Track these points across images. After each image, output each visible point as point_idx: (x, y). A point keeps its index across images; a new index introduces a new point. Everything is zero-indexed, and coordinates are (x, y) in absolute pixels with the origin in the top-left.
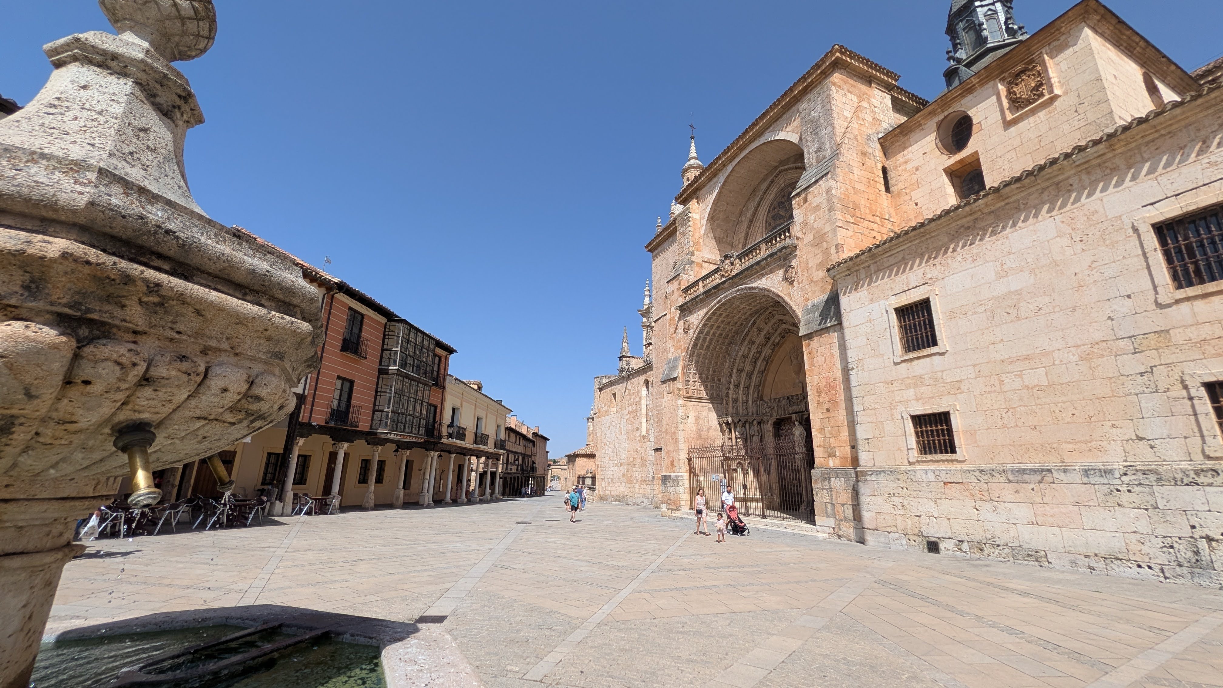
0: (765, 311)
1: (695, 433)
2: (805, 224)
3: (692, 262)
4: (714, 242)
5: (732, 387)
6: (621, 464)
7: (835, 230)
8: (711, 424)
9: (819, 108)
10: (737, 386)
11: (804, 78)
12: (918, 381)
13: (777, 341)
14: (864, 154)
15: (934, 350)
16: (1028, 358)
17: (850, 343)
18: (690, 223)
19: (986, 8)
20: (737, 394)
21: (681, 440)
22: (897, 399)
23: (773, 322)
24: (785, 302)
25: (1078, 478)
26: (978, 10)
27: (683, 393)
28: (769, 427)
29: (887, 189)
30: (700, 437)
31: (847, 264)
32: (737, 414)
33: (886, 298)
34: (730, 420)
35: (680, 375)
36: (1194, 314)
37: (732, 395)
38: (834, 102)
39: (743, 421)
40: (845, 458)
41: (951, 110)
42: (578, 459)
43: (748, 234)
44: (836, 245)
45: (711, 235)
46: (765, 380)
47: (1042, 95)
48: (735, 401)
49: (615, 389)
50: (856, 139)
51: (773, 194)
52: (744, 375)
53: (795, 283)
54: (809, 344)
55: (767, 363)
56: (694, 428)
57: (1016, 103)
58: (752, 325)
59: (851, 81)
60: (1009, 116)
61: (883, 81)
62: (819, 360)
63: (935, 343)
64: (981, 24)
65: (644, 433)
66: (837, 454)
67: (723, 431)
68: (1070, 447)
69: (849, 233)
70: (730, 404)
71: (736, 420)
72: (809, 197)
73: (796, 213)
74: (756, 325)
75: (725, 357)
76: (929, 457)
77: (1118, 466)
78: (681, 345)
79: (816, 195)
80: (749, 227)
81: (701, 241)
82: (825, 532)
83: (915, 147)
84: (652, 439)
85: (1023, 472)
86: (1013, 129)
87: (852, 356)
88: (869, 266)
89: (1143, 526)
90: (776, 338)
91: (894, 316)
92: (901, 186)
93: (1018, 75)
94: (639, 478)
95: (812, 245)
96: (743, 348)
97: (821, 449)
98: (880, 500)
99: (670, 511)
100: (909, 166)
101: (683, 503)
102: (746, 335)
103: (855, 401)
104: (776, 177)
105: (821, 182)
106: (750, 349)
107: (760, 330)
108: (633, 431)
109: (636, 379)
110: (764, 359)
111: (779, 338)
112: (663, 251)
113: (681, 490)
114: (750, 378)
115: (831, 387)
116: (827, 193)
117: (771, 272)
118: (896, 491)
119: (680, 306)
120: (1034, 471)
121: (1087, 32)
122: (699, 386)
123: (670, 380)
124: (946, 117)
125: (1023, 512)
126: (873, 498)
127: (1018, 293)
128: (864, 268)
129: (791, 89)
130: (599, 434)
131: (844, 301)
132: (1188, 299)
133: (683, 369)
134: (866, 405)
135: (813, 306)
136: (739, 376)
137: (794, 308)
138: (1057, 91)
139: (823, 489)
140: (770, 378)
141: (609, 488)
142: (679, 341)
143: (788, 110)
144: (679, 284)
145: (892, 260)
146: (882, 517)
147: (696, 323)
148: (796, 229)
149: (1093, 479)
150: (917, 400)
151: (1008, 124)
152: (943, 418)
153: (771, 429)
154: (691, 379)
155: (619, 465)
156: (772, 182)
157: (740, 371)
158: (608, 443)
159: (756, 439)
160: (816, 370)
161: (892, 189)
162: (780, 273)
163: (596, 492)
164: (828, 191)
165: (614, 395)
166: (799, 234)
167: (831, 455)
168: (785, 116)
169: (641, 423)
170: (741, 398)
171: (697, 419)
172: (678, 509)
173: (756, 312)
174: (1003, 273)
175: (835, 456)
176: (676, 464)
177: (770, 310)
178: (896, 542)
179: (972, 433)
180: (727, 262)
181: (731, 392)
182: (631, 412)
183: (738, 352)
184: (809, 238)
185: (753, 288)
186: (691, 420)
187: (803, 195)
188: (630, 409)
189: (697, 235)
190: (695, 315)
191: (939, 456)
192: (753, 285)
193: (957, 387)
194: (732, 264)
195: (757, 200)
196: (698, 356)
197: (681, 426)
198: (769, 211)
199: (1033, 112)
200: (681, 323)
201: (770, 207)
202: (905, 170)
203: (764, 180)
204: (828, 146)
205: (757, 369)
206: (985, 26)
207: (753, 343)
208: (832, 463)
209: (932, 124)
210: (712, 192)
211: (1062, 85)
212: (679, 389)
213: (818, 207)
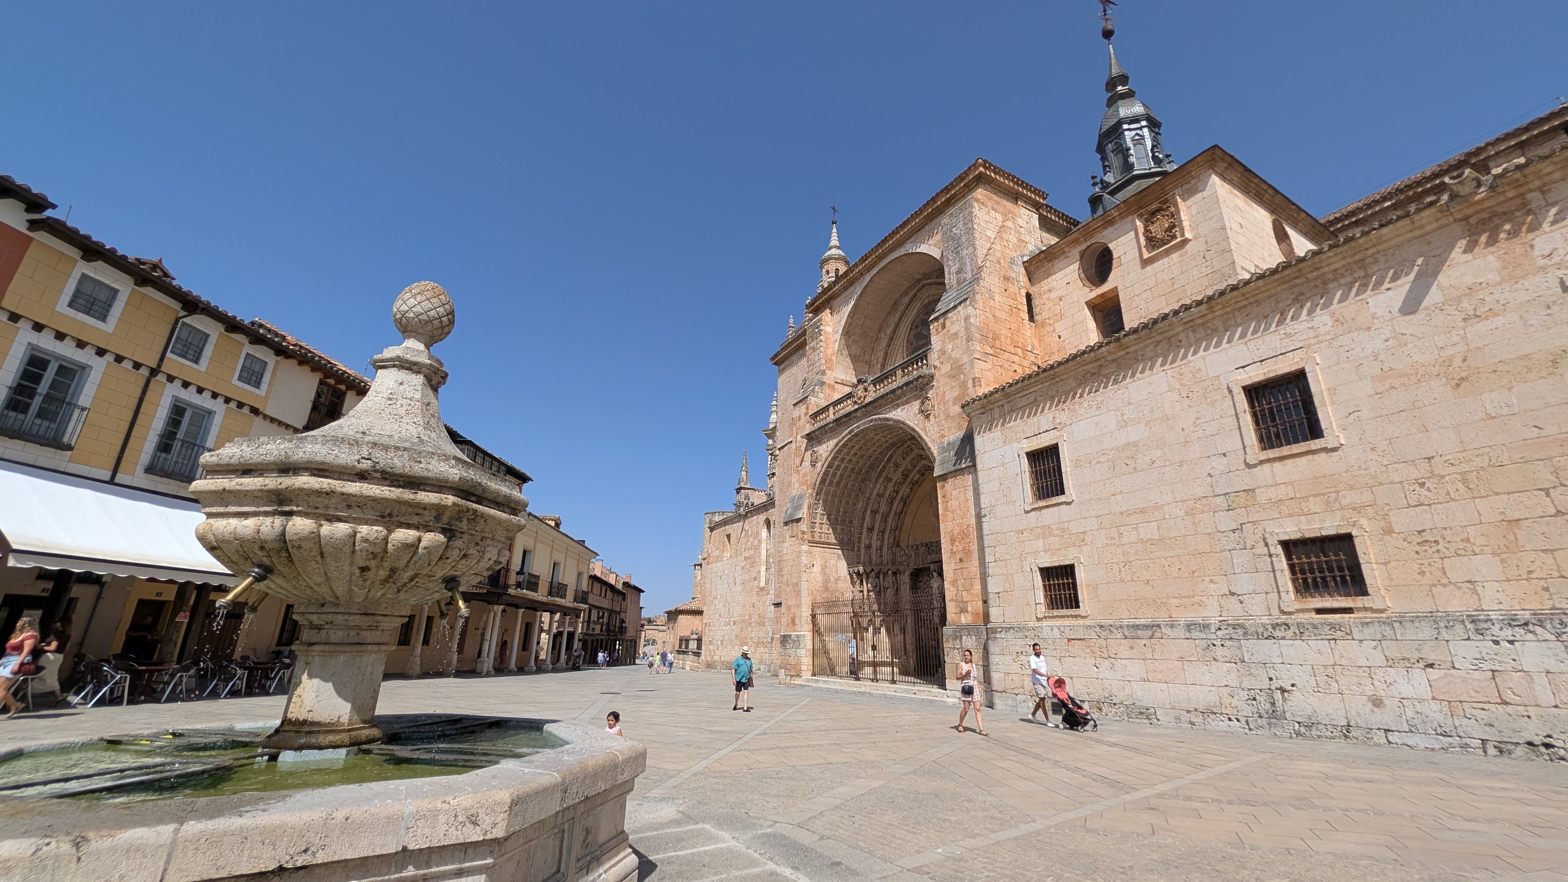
0: (902, 445)
1: (820, 584)
2: (943, 352)
3: (823, 383)
4: (849, 360)
5: (865, 531)
6: (734, 624)
7: (972, 362)
8: (840, 574)
9: (961, 225)
10: (871, 530)
11: (946, 190)
12: (1046, 530)
13: (915, 479)
14: (1006, 279)
15: (1062, 499)
16: (1143, 511)
17: (983, 488)
18: (821, 337)
19: (1134, 133)
20: (871, 539)
21: (804, 593)
22: (1027, 550)
23: (911, 456)
24: (920, 437)
25: (1181, 632)
26: (1126, 133)
27: (808, 537)
28: (905, 578)
29: (1032, 318)
30: (827, 589)
31: (981, 402)
32: (870, 563)
33: (1018, 441)
34: (861, 569)
35: (805, 516)
36: (1274, 476)
37: (865, 540)
38: (977, 221)
39: (877, 570)
40: (977, 614)
41: (1093, 241)
42: (681, 618)
43: (887, 353)
44: (973, 379)
45: (846, 352)
46: (903, 523)
47: (1174, 237)
48: (868, 547)
49: (729, 529)
50: (999, 262)
51: (915, 310)
52: (878, 517)
53: (931, 417)
54: (943, 487)
55: (905, 503)
56: (820, 578)
57: (1152, 242)
58: (889, 460)
59: (995, 198)
60: (1146, 255)
61: (1030, 198)
62: (953, 504)
63: (1063, 492)
64: (1128, 149)
65: (762, 584)
66: (969, 609)
67: (853, 583)
68: (1176, 602)
69: (988, 366)
70: (863, 551)
71: (868, 570)
72: (948, 323)
73: (934, 339)
74: (893, 460)
75: (858, 495)
76: (1056, 612)
77: (1214, 621)
78: (807, 481)
79: (955, 322)
80: (889, 345)
81: (834, 358)
82: (955, 697)
83: (1059, 275)
84: (772, 592)
85: (1136, 627)
86: (1149, 268)
87: (985, 501)
88: (1003, 406)
89: (1233, 680)
90: (915, 476)
91: (1025, 461)
92: (1045, 315)
93: (1154, 213)
94: (756, 640)
95: (949, 376)
96: (878, 486)
97: (954, 603)
98: (1008, 659)
99: (789, 678)
100: (1053, 295)
101: (804, 668)
102: (882, 471)
103: (987, 551)
104: (918, 291)
105: (960, 308)
106: (886, 487)
107: (897, 465)
108: (750, 581)
109: (755, 517)
110: (901, 499)
111: (918, 476)
112: (790, 365)
113: (802, 652)
114: (886, 521)
115: (964, 535)
116: (965, 320)
117: (907, 402)
118: (1024, 649)
119: (807, 435)
120: (1146, 627)
121: (1215, 179)
122: (827, 529)
123: (793, 521)
124: (1088, 247)
125: (1136, 669)
126: (1002, 657)
127: (1135, 444)
128: (998, 407)
129: (934, 200)
130: (708, 585)
131: (978, 440)
132: (1269, 461)
133: (809, 508)
134: (998, 556)
135: (949, 444)
136: (873, 519)
137: (930, 445)
138: (1188, 235)
139: (954, 648)
140: (907, 522)
141: (718, 653)
142: (805, 475)
143: (930, 221)
144: (807, 408)
145: (1025, 401)
146: (1010, 678)
147: (824, 456)
148: (934, 357)
149: (1196, 634)
150: (1046, 551)
151: (1145, 263)
152: (1068, 571)
153: (907, 580)
154: (818, 521)
155: (732, 623)
156: (915, 296)
157: (875, 512)
158: (718, 597)
159: (890, 593)
160: (950, 515)
161: (1036, 318)
162: (916, 404)
163: (703, 657)
164: (967, 319)
165: (728, 536)
166: (937, 363)
167: (963, 610)
168: (927, 227)
169: (759, 572)
170: (875, 543)
171: (824, 568)
172: (799, 676)
173: (893, 445)
174: (1123, 424)
175: (967, 611)
176: (797, 621)
177: (908, 443)
178: (1023, 704)
179: (1093, 587)
180: (860, 387)
181: (864, 536)
182: (748, 558)
183: (872, 490)
184: (946, 368)
185: (887, 419)
186: (817, 569)
187: (941, 321)
188: (747, 554)
189: (830, 351)
190: (824, 446)
191: (1065, 612)
192: (887, 416)
193: (1081, 539)
194: (866, 390)
195: (898, 315)
196: (827, 494)
197: (804, 576)
198: (911, 329)
199: (1167, 253)
200: (809, 453)
201: (912, 325)
202: (1049, 299)
203: (906, 293)
204: (969, 268)
205: (893, 511)
206: (1132, 152)
207: (890, 480)
208: (964, 619)
209: (1075, 252)
210: (847, 303)
211: (1192, 230)
212: (803, 533)
213: (956, 335)
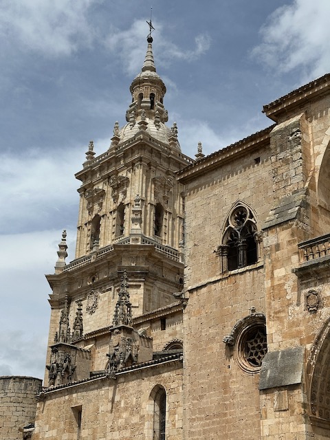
3: (307, 205)
18: (299, 147)
27: (309, 412)
49: (80, 398)
78: (299, 332)
109: (131, 384)
119: (300, 269)
133: (309, 371)
142: (293, 324)
154: (319, 390)
165: (78, 411)
200: (300, 295)
212: (302, 406)
